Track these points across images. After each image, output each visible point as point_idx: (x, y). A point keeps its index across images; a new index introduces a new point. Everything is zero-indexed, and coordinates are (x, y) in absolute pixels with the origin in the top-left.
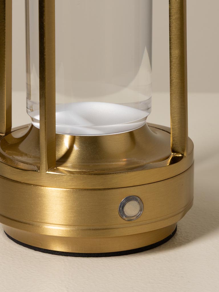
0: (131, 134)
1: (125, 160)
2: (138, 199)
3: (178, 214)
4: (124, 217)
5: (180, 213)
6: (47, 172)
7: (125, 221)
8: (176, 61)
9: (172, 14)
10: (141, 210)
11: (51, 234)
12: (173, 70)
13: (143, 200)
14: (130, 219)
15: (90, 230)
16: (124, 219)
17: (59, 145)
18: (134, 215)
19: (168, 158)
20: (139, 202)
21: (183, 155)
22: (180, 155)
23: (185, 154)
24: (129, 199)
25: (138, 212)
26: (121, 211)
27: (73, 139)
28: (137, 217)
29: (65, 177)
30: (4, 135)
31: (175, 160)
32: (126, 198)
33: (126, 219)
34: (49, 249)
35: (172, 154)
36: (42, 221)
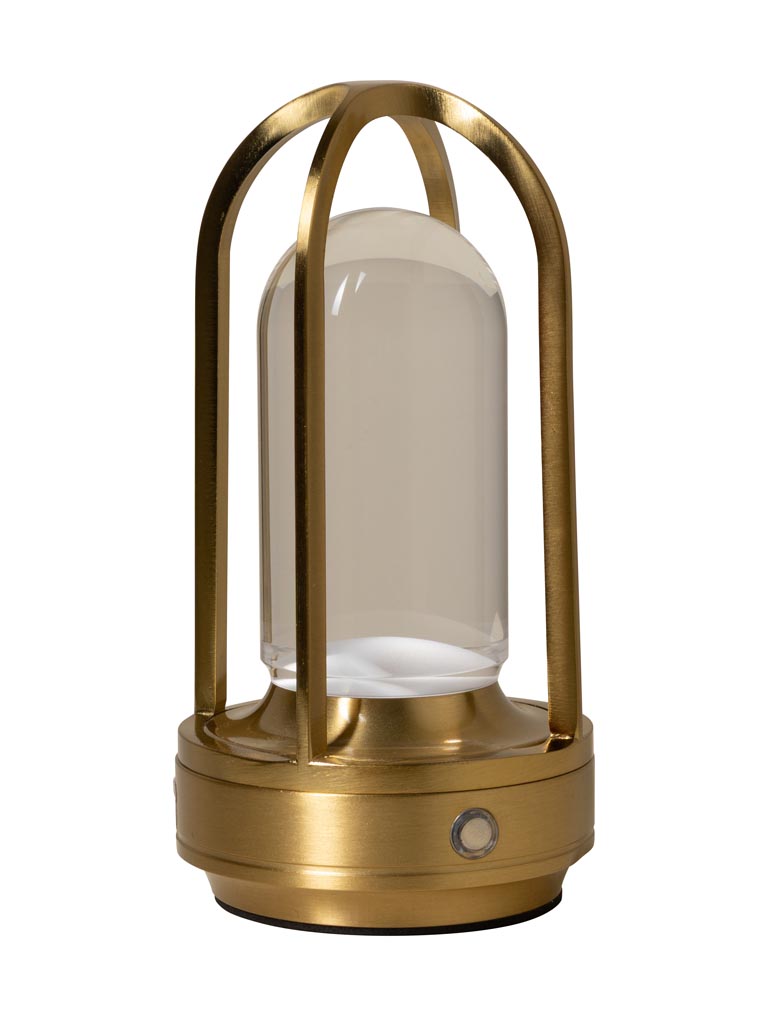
0: (469, 697)
1: (459, 741)
2: (489, 816)
3: (567, 853)
4: (461, 851)
5: (571, 851)
6: (312, 763)
7: (462, 859)
8: (556, 550)
9: (548, 458)
10: (494, 837)
11: (319, 887)
12: (550, 568)
13: (498, 818)
14: (473, 856)
15: (395, 875)
16: (461, 856)
17: (331, 718)
18: (481, 847)
19: (543, 742)
20: (489, 822)
21: (573, 736)
22: (567, 738)
23: (577, 736)
24: (468, 816)
25: (487, 842)
26: (455, 839)
27: (358, 705)
28: (487, 851)
29: (346, 771)
30: (212, 714)
31: (556, 745)
32: (464, 814)
33: (465, 854)
34: (313, 922)
35: (552, 735)
36: (302, 861)
